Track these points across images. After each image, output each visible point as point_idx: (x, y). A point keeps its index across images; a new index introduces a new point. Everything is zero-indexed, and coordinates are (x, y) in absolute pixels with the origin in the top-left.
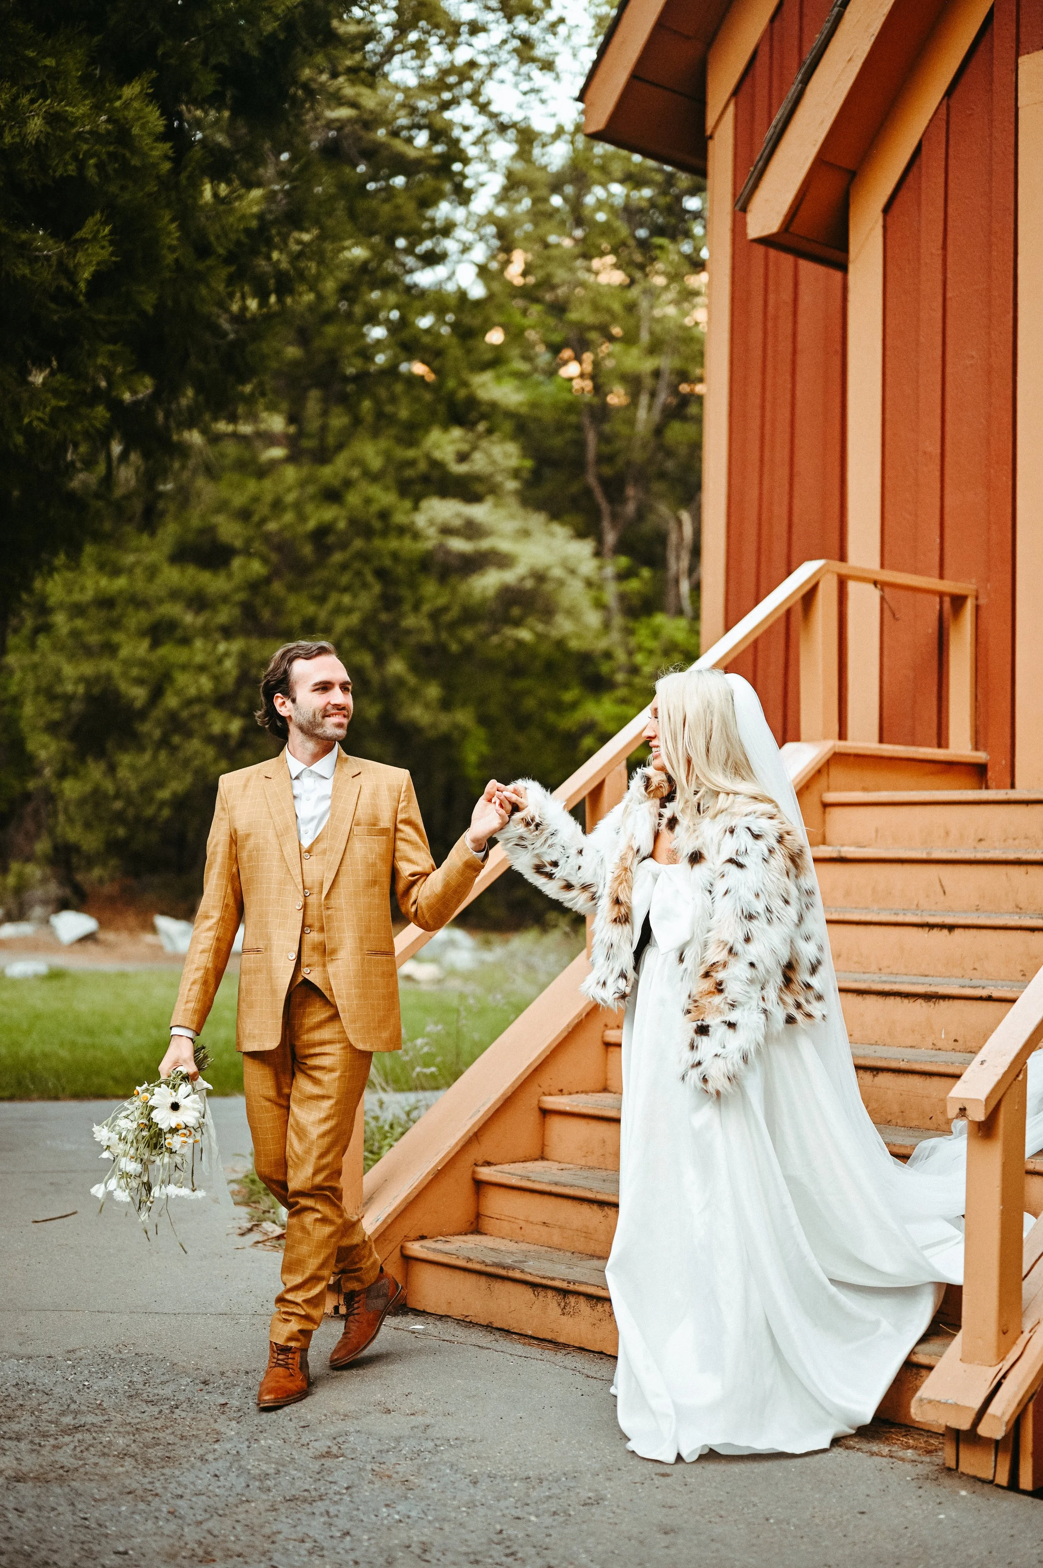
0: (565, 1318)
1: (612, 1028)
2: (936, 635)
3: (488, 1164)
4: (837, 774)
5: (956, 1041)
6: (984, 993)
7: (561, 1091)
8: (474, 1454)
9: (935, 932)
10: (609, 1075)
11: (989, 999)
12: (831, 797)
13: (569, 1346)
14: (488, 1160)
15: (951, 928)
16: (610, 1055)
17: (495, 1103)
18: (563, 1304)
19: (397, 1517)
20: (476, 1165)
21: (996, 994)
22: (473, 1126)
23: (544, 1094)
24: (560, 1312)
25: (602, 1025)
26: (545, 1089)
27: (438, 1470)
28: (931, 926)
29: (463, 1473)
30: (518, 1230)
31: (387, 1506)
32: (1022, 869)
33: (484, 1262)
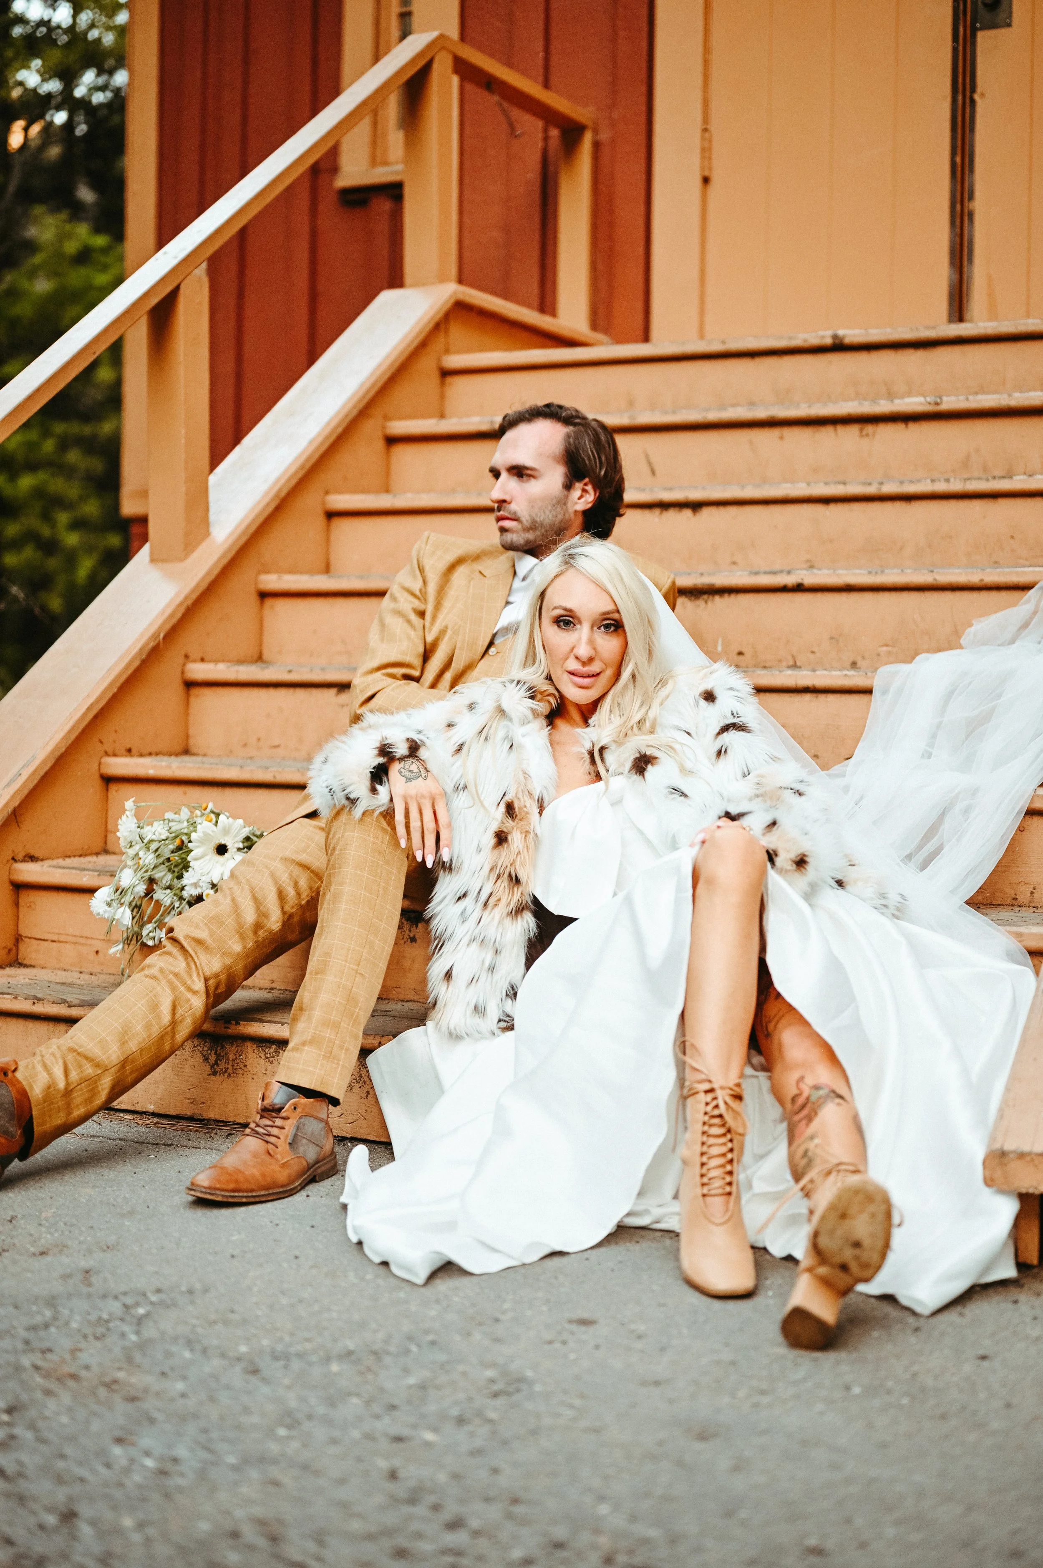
0: (218, 1079)
1: (194, 661)
2: (538, 181)
3: (32, 858)
4: (457, 332)
5: (740, 653)
6: (790, 580)
7: (129, 750)
8: (213, 1317)
9: (671, 514)
10: (192, 732)
11: (799, 588)
12: (455, 361)
13: (226, 1123)
14: (33, 852)
15: (696, 506)
16: (193, 700)
17: (43, 763)
18: (213, 1058)
19: (149, 1463)
20: (14, 859)
21: (809, 580)
22: (13, 797)
23: (107, 754)
24: (208, 1069)
25: (181, 659)
26: (108, 747)
27: (168, 1355)
28: (664, 506)
29: (223, 1355)
30: (92, 956)
31: (119, 1441)
32: (775, 433)
33: (64, 1001)
